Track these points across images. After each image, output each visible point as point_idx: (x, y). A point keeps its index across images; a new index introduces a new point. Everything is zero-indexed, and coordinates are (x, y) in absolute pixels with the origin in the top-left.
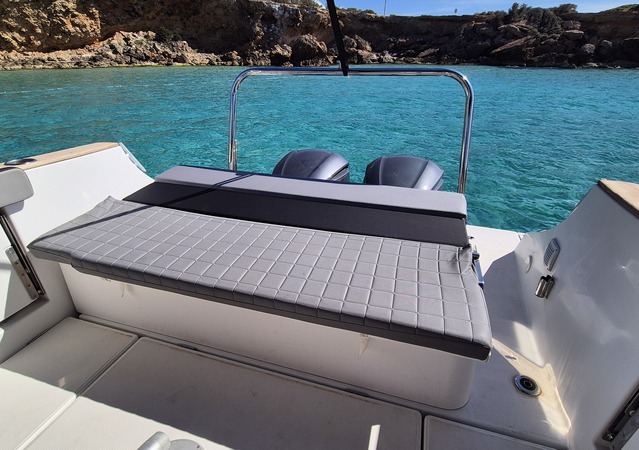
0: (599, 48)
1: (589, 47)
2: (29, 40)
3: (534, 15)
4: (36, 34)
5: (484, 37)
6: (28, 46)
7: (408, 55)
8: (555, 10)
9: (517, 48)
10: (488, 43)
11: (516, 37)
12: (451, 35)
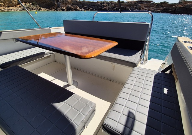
0: (116, 9)
1: (115, 9)
2: (5, 4)
3: (107, 3)
4: (6, 3)
5: (100, 6)
6: (4, 6)
7: (87, 9)
8: (110, 2)
9: (106, 8)
10: (101, 7)
11: (105, 7)
12: (94, 5)
